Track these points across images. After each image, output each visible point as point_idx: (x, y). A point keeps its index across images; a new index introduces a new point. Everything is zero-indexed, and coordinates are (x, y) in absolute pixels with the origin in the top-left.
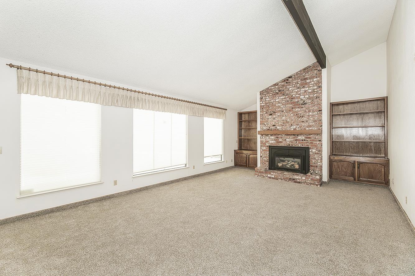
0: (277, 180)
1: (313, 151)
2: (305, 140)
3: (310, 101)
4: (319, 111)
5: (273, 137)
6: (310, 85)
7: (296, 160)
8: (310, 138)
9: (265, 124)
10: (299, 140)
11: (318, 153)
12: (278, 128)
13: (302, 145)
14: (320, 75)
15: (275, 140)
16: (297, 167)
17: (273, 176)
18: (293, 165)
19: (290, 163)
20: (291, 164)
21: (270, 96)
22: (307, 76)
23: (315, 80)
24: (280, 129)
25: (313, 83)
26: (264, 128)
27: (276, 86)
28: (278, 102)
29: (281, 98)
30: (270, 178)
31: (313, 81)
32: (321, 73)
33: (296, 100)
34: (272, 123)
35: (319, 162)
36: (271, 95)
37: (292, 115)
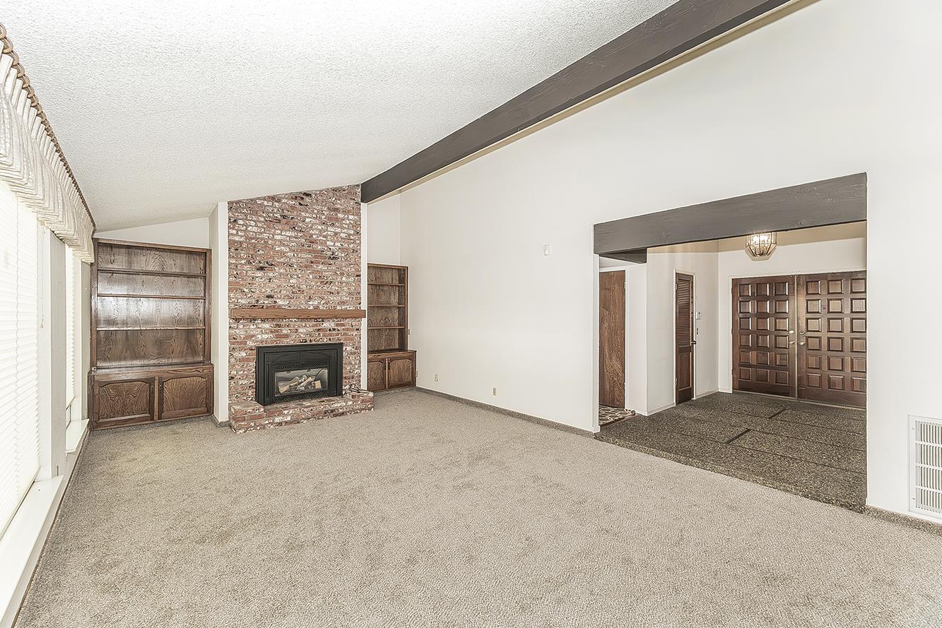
1: (348, 348)
4: (357, 276)
5: (267, 326)
6: (344, 225)
7: (314, 371)
8: (343, 325)
9: (245, 290)
10: (324, 330)
11: (355, 353)
12: (280, 302)
13: (330, 340)
14: (358, 213)
15: (272, 332)
16: (318, 385)
18: (310, 383)
19: (305, 380)
20: (306, 382)
21: (260, 222)
22: (339, 206)
23: (351, 217)
24: (285, 305)
25: (347, 222)
26: (243, 302)
27: (277, 204)
28: (280, 241)
29: (288, 234)
30: (280, 424)
31: (348, 219)
32: (360, 209)
33: (319, 247)
34: (263, 290)
36: (262, 219)
37: (311, 276)
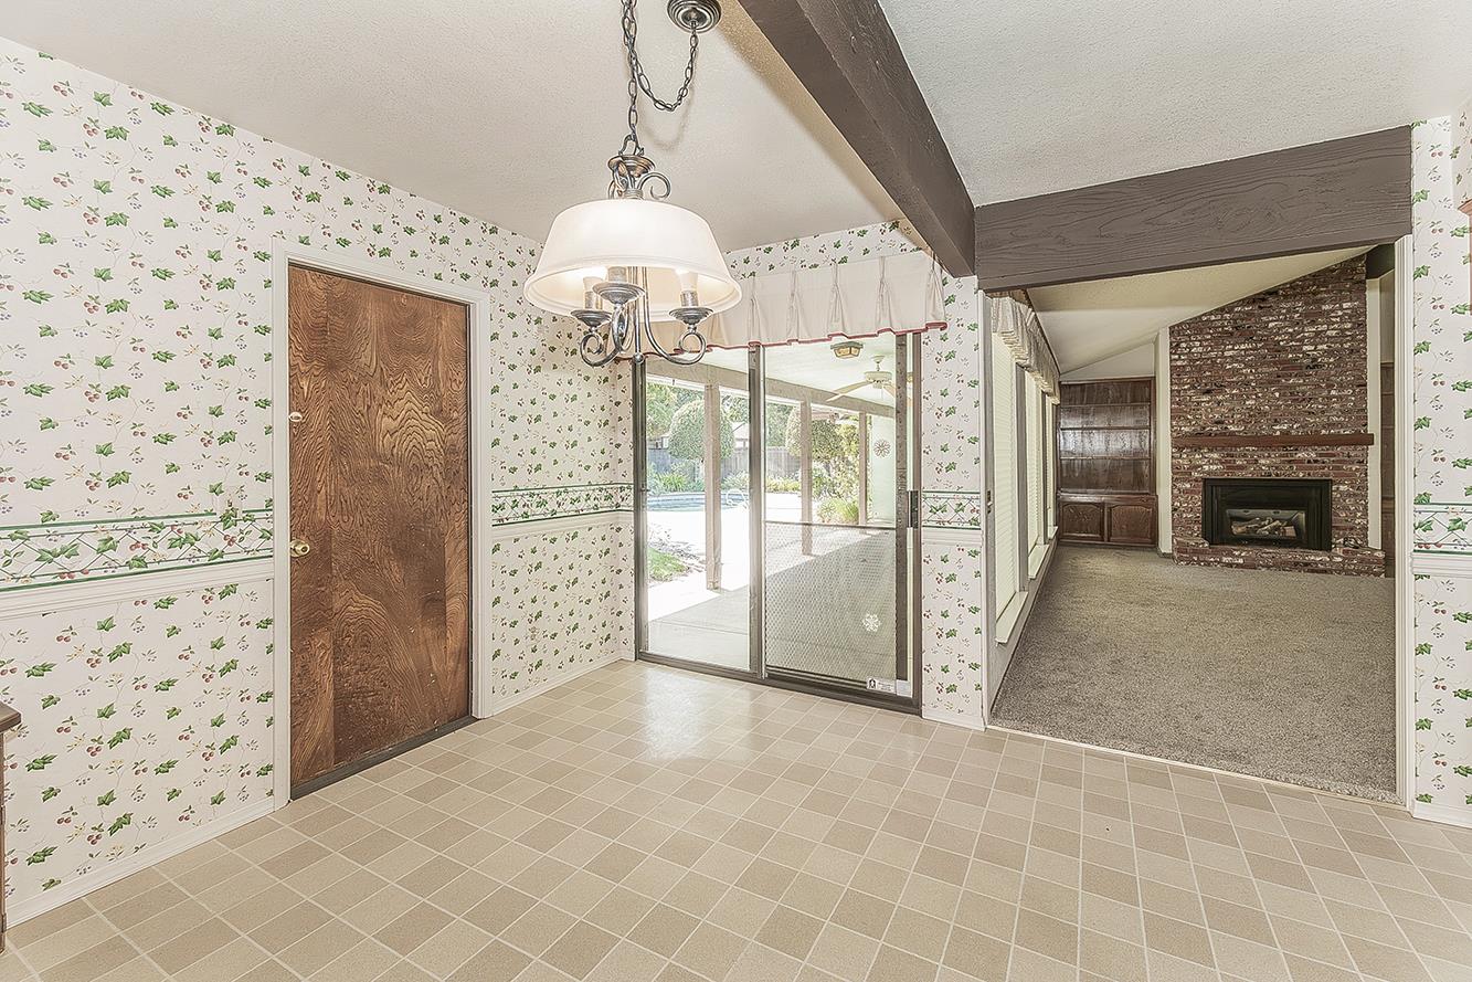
0: (1255, 568)
1: (1341, 488)
2: (1316, 461)
3: (1332, 360)
4: (1359, 386)
5: (1215, 455)
6: (1334, 320)
7: (1284, 514)
8: (1332, 455)
9: (1189, 417)
10: (1301, 461)
11: (1355, 495)
12: (1232, 428)
13: (1309, 475)
14: (1360, 297)
15: (1222, 463)
16: (1290, 531)
17: (1241, 561)
18: (1276, 528)
19: (1270, 523)
20: (1272, 525)
21: (1207, 340)
22: (1323, 295)
23: (1345, 306)
24: (1240, 432)
25: (1340, 313)
26: (1187, 429)
27: (1227, 316)
28: (1232, 357)
29: (1242, 347)
30: (1230, 565)
31: (1341, 308)
32: (1364, 290)
33: (1290, 356)
34: (1211, 416)
35: (1360, 517)
36: (1209, 337)
37: (1277, 394)
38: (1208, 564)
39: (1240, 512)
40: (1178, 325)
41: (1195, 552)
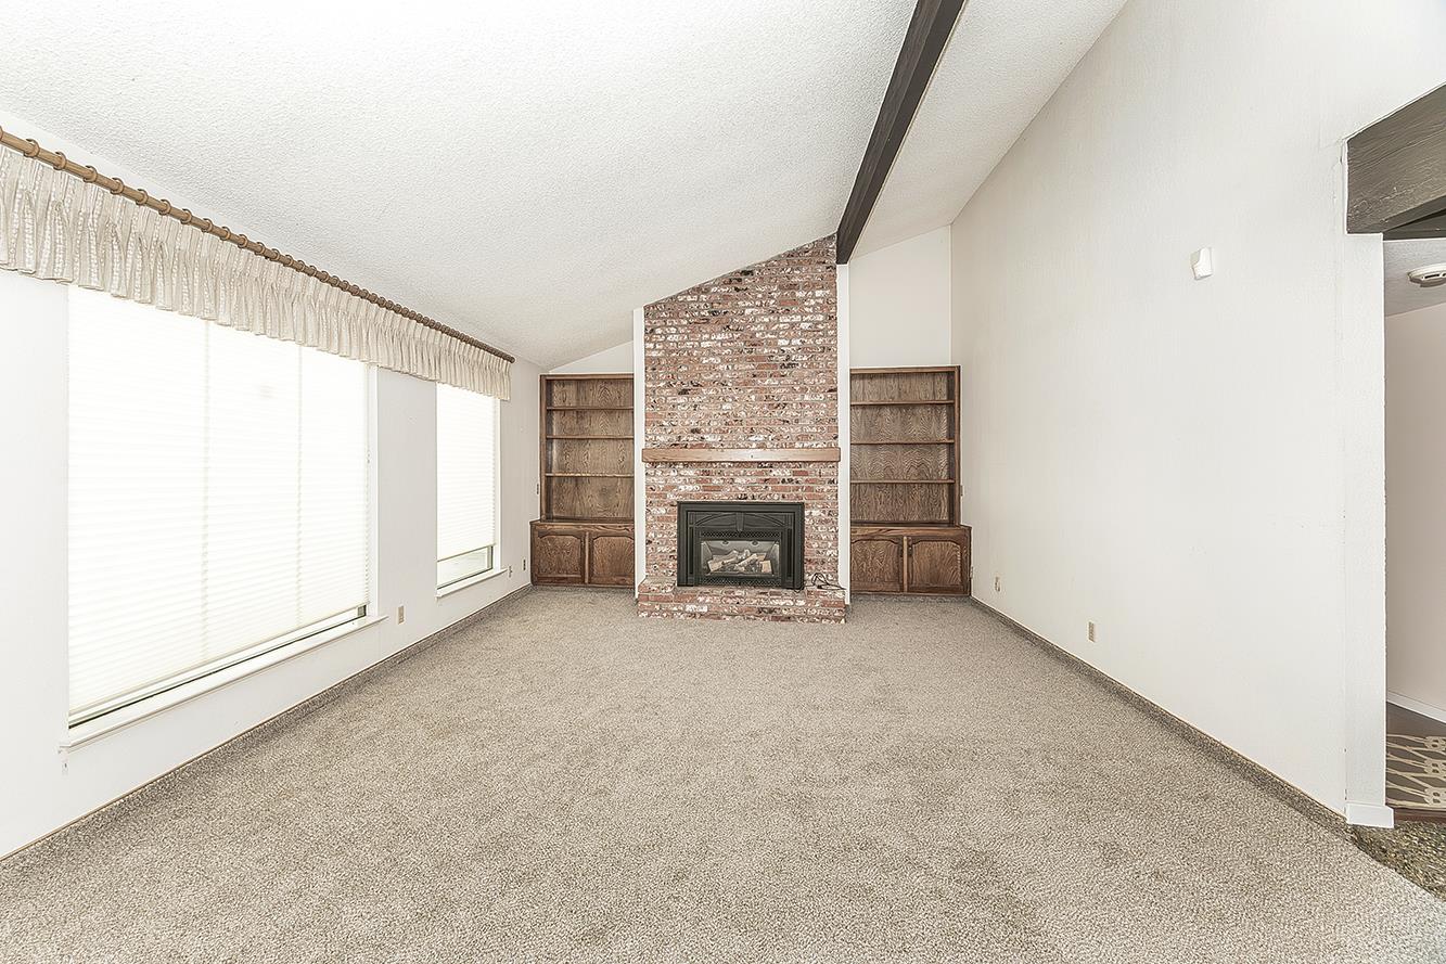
0: (719, 618)
1: (813, 513)
2: (790, 481)
3: (805, 358)
4: (831, 391)
5: (691, 472)
6: (807, 309)
7: (763, 545)
8: (806, 473)
9: (665, 423)
10: (774, 481)
11: (827, 521)
12: (709, 438)
13: (783, 497)
14: (831, 284)
15: (698, 482)
16: (766, 567)
17: (705, 609)
18: (753, 563)
19: (747, 557)
20: (748, 560)
21: (683, 326)
22: (797, 280)
23: (819, 293)
24: (716, 443)
25: (812, 302)
26: (662, 439)
27: (703, 297)
28: (709, 349)
29: (719, 338)
30: (693, 615)
31: (814, 297)
32: (835, 276)
33: (766, 351)
34: (687, 423)
35: (831, 548)
36: (685, 322)
37: (753, 397)
38: (671, 614)
39: (719, 544)
40: (654, 306)
41: (658, 599)
